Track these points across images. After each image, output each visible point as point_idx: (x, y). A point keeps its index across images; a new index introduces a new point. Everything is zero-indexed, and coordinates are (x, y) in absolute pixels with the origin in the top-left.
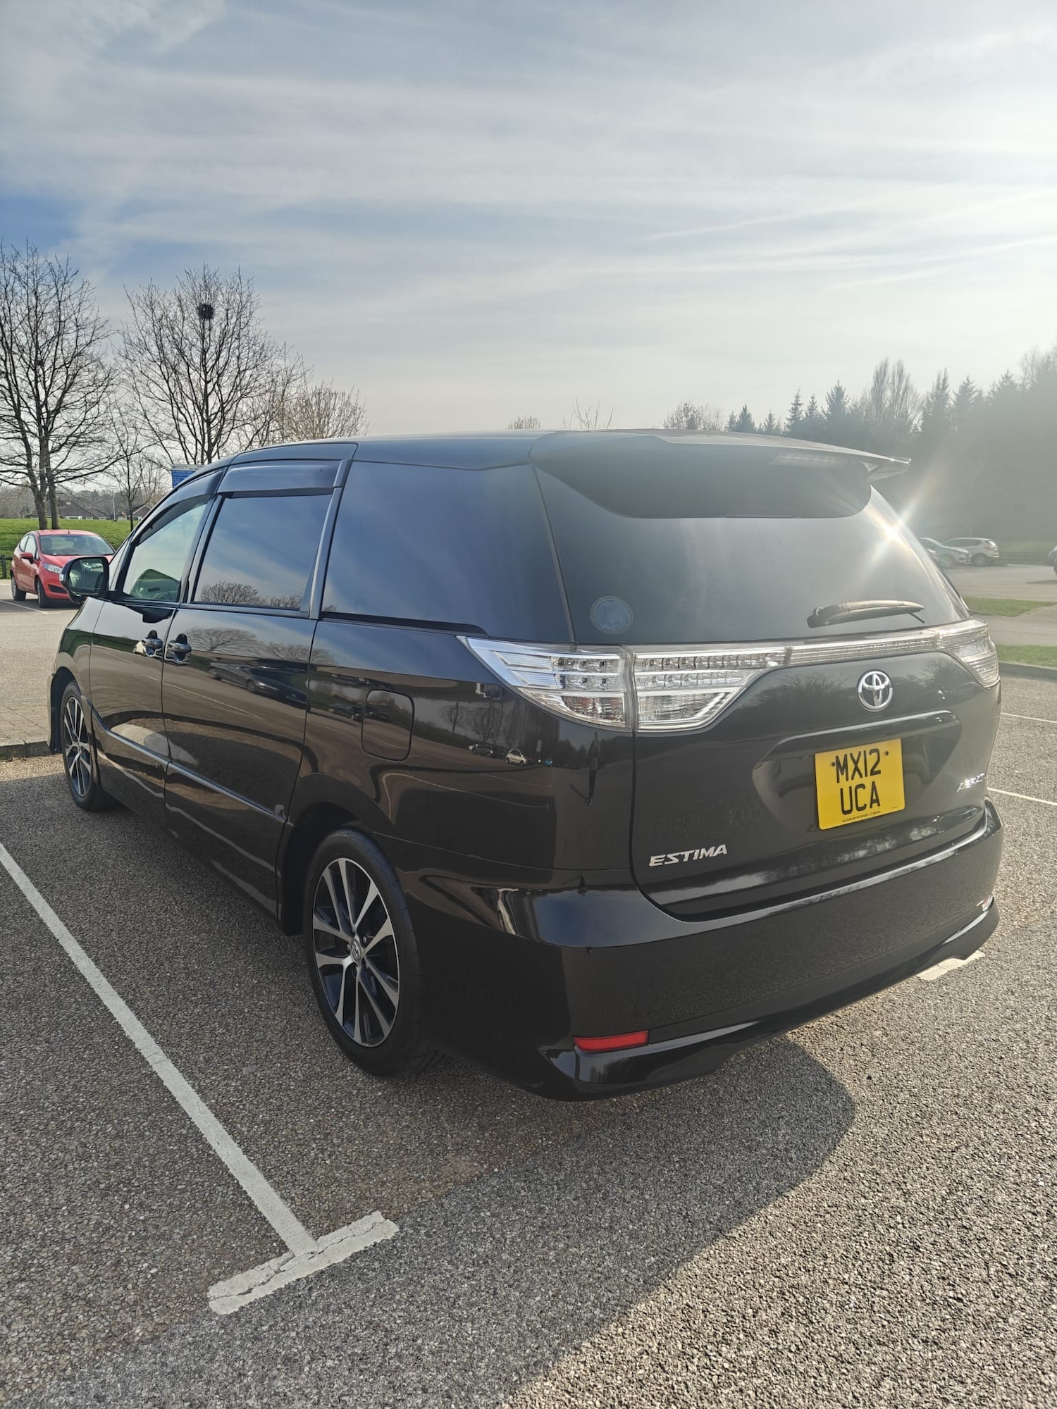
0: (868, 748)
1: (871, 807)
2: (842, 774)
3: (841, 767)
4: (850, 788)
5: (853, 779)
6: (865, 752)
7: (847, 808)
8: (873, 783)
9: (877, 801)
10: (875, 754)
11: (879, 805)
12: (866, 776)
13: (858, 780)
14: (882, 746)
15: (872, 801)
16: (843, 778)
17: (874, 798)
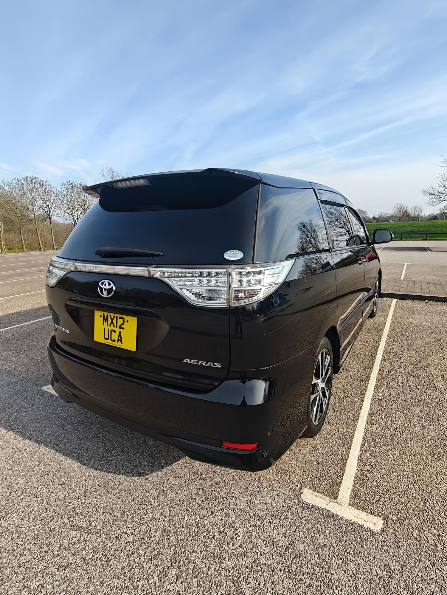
0: (119, 316)
1: (118, 342)
2: (106, 322)
3: (105, 320)
4: (109, 329)
5: (110, 326)
6: (117, 317)
7: (107, 337)
8: (120, 332)
9: (121, 341)
10: (122, 320)
11: (122, 343)
12: (117, 327)
13: (112, 328)
14: (126, 318)
15: (118, 340)
16: (105, 324)
17: (120, 339)
